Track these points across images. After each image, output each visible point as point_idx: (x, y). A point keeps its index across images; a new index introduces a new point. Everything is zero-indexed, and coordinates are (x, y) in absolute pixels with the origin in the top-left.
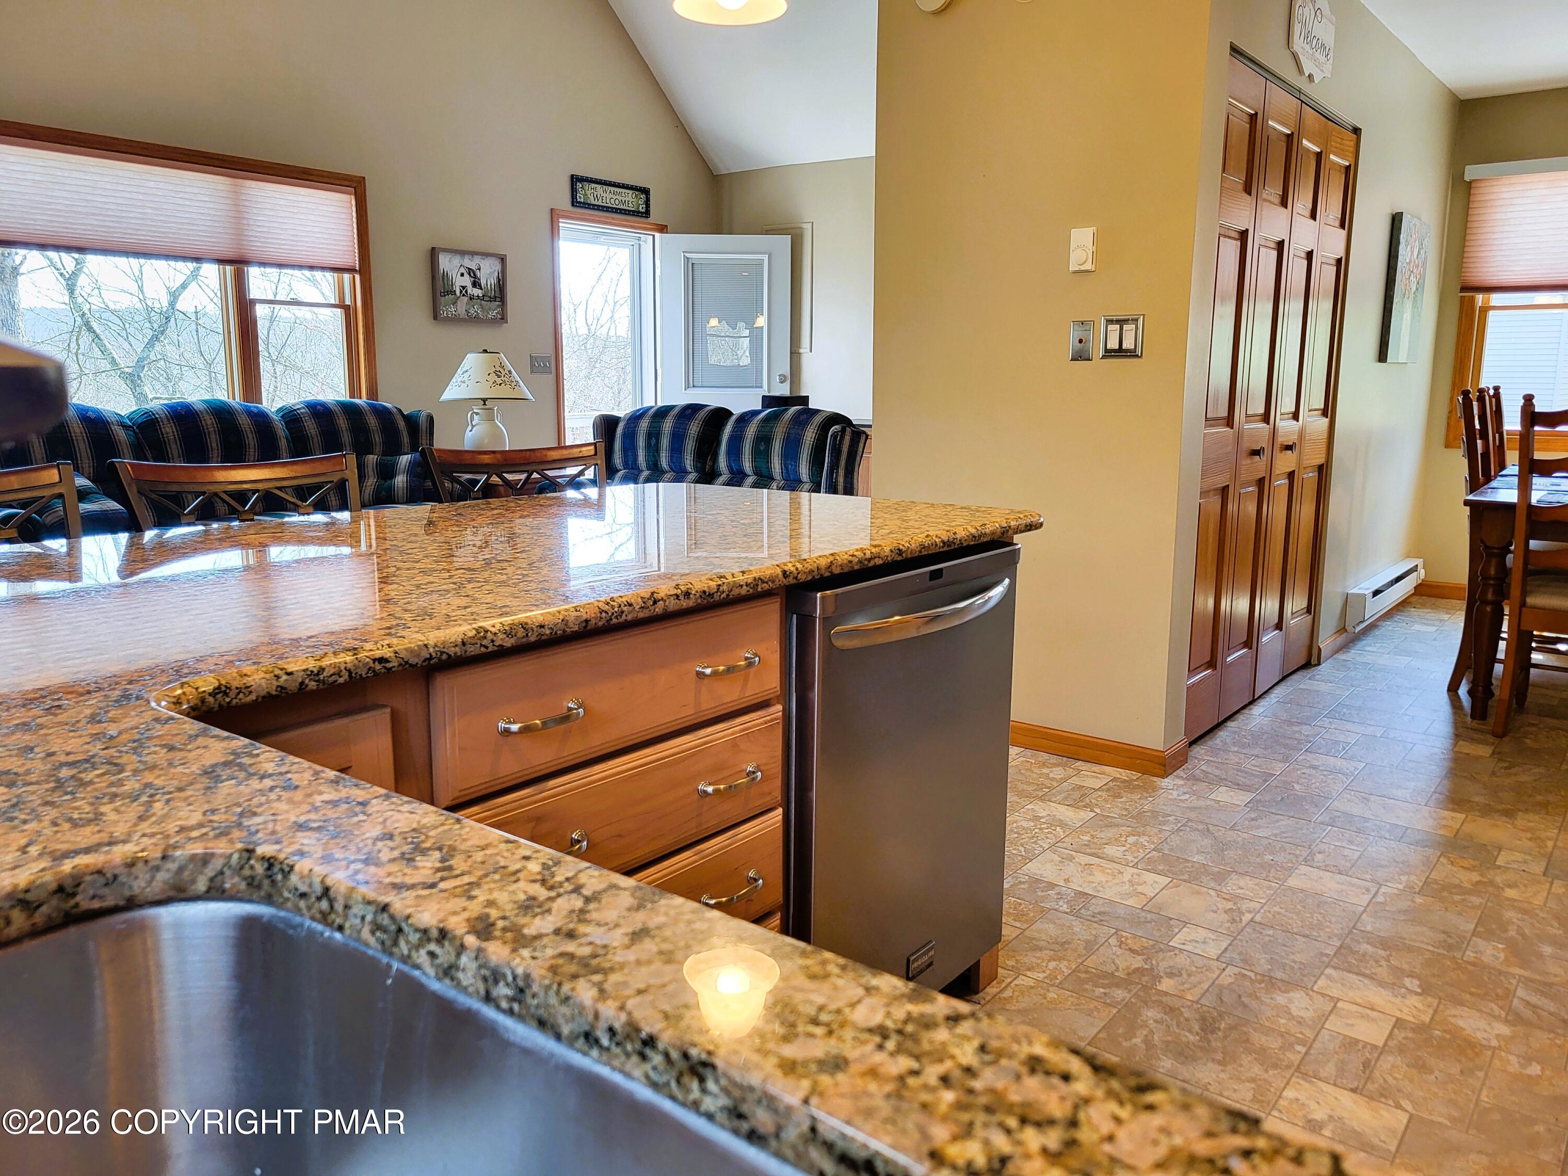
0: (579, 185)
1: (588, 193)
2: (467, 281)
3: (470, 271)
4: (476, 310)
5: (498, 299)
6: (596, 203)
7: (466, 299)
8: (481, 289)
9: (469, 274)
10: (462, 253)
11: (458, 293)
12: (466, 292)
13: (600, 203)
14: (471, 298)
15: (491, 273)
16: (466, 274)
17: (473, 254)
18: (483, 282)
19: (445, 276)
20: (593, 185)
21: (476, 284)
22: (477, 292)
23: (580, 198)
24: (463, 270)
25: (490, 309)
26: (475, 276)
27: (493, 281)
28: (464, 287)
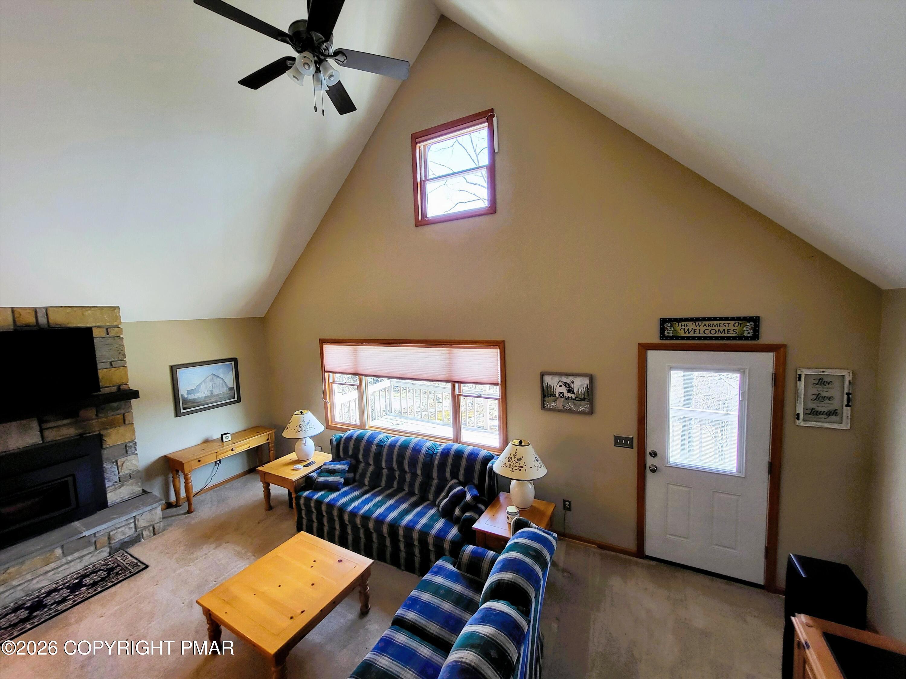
0: (667, 325)
1: (678, 329)
2: (564, 389)
3: (566, 384)
4: (570, 405)
5: (586, 400)
6: (687, 334)
7: (563, 399)
8: (574, 393)
9: (565, 386)
10: (561, 374)
11: (557, 396)
12: (563, 395)
13: (691, 334)
14: (567, 398)
15: (581, 386)
16: (563, 386)
17: (567, 375)
18: (575, 390)
19: (548, 386)
20: (683, 323)
21: (570, 391)
22: (571, 395)
23: (669, 332)
24: (561, 384)
25: (580, 405)
26: (570, 387)
27: (583, 389)
28: (561, 393)
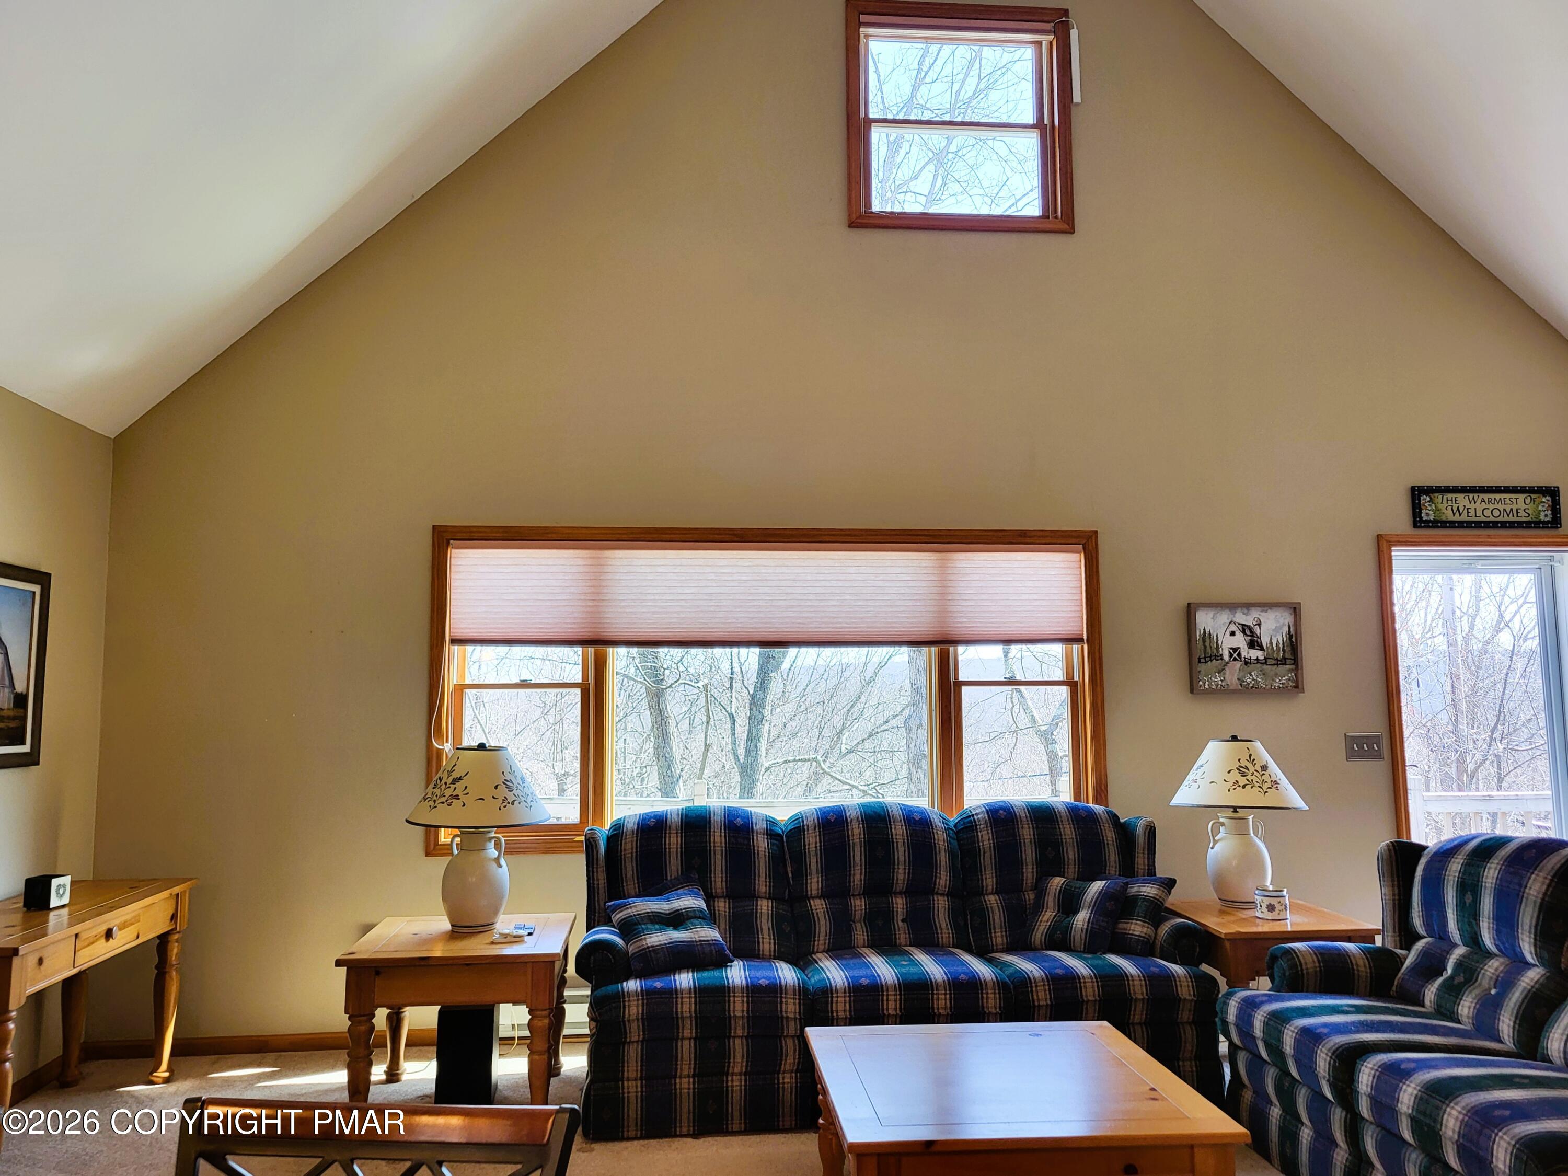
0: (1425, 499)
1: (1442, 507)
2: (1240, 641)
3: (1244, 628)
4: (1254, 676)
5: (1288, 661)
6: (1457, 518)
7: (1238, 664)
8: (1262, 649)
9: (1244, 632)
10: (1232, 607)
11: (1226, 657)
12: (1239, 655)
13: (1464, 517)
14: (1247, 662)
15: (1277, 630)
16: (1237, 633)
17: (1248, 606)
18: (1265, 641)
19: (1206, 636)
20: (1450, 496)
21: (1254, 643)
22: (1255, 654)
23: (1428, 514)
24: (1233, 628)
25: (1276, 675)
26: (1252, 633)
27: (1280, 638)
28: (1235, 650)
